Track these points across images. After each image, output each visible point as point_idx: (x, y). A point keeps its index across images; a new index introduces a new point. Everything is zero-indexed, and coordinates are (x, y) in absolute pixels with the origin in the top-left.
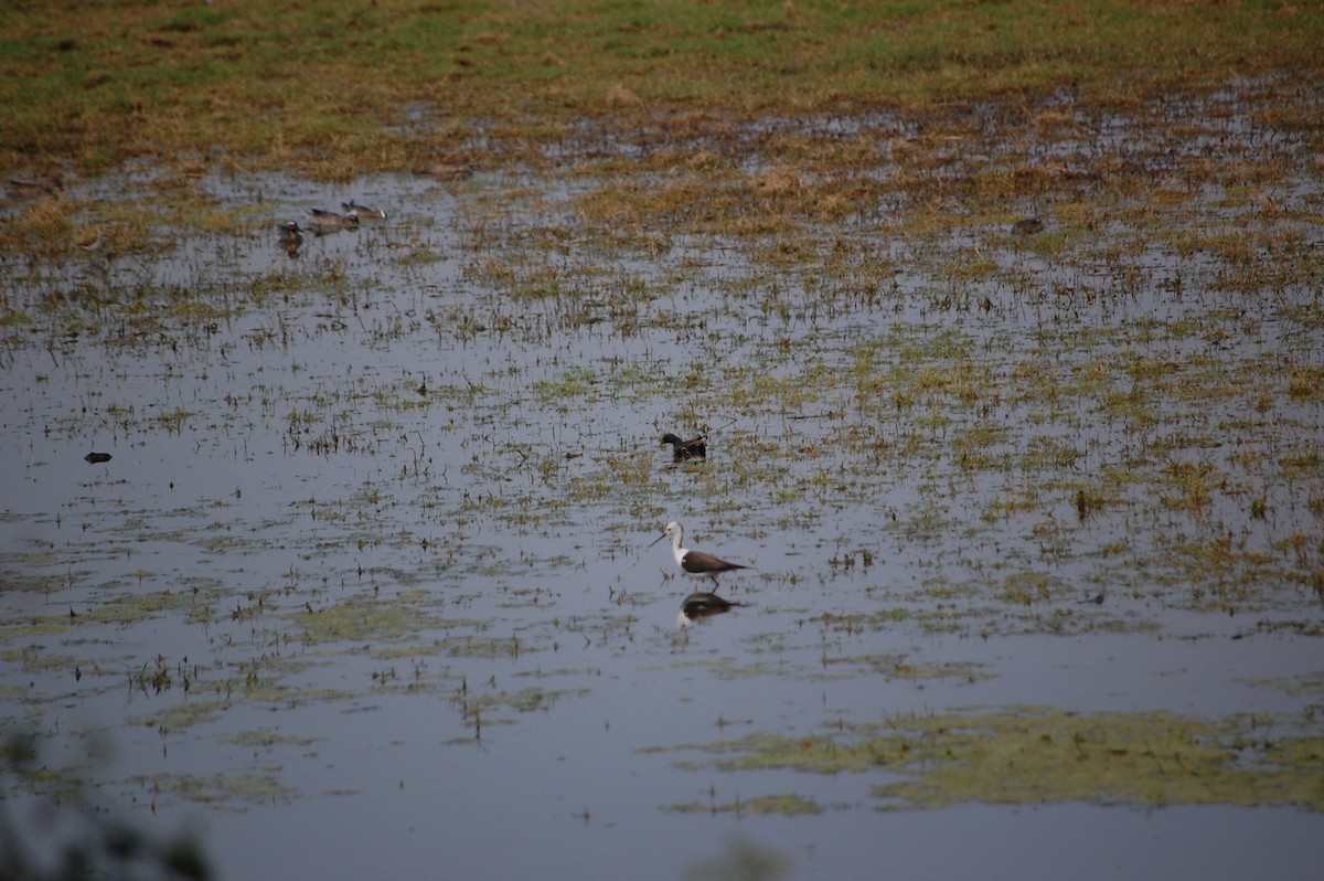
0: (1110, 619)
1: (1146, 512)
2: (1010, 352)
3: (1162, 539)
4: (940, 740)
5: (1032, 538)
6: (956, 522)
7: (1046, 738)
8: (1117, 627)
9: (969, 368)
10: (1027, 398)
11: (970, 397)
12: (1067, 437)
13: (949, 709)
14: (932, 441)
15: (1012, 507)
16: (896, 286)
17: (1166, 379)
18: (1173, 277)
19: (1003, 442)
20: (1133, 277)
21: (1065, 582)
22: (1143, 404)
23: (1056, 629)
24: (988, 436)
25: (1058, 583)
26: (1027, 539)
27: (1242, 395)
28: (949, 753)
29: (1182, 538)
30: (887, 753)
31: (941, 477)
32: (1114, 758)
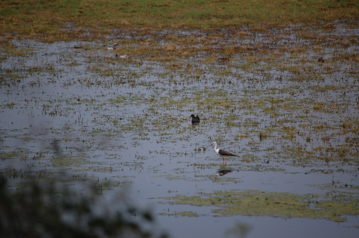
0: (271, 168)
1: (278, 139)
2: (237, 95)
3: (283, 147)
4: (229, 198)
5: (248, 145)
6: (228, 140)
7: (257, 199)
8: (273, 169)
9: (227, 99)
10: (243, 108)
11: (228, 107)
12: (255, 118)
13: (230, 190)
14: (219, 118)
15: (242, 137)
16: (205, 76)
17: (280, 104)
18: (279, 77)
19: (238, 119)
20: (268, 76)
21: (258, 157)
22: (275, 110)
23: (257, 170)
24: (234, 118)
25: (256, 157)
26: (247, 145)
27: (301, 109)
28: (232, 202)
29: (288, 146)
30: (215, 201)
31: (222, 128)
32: (276, 205)
